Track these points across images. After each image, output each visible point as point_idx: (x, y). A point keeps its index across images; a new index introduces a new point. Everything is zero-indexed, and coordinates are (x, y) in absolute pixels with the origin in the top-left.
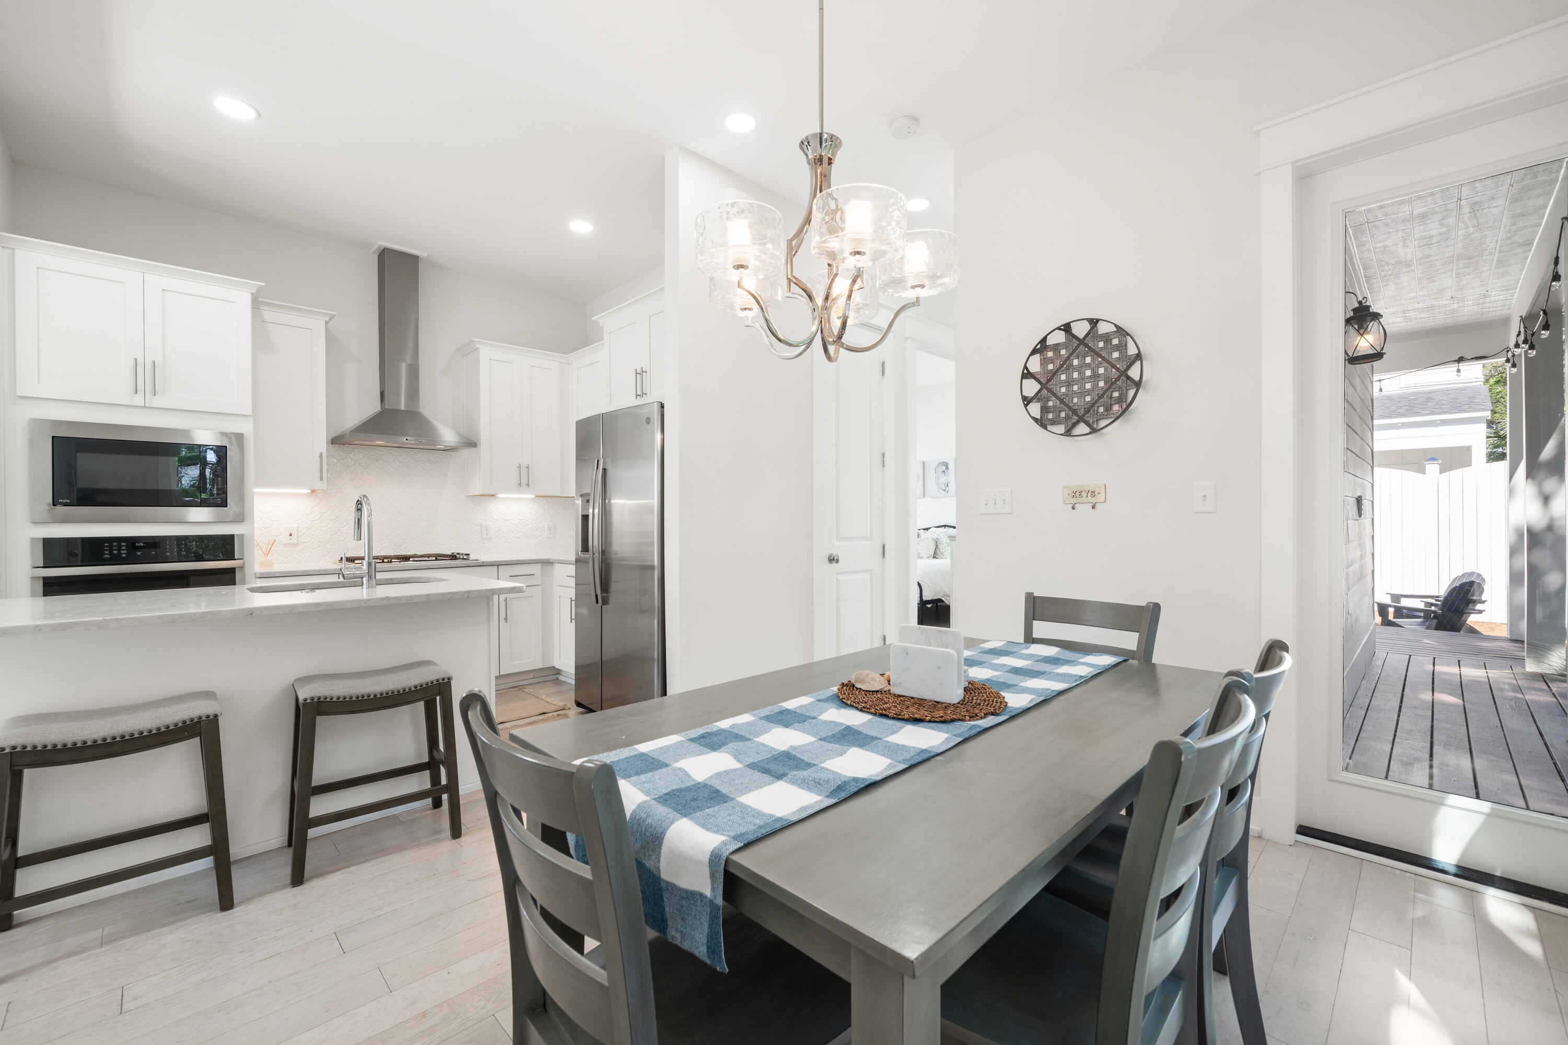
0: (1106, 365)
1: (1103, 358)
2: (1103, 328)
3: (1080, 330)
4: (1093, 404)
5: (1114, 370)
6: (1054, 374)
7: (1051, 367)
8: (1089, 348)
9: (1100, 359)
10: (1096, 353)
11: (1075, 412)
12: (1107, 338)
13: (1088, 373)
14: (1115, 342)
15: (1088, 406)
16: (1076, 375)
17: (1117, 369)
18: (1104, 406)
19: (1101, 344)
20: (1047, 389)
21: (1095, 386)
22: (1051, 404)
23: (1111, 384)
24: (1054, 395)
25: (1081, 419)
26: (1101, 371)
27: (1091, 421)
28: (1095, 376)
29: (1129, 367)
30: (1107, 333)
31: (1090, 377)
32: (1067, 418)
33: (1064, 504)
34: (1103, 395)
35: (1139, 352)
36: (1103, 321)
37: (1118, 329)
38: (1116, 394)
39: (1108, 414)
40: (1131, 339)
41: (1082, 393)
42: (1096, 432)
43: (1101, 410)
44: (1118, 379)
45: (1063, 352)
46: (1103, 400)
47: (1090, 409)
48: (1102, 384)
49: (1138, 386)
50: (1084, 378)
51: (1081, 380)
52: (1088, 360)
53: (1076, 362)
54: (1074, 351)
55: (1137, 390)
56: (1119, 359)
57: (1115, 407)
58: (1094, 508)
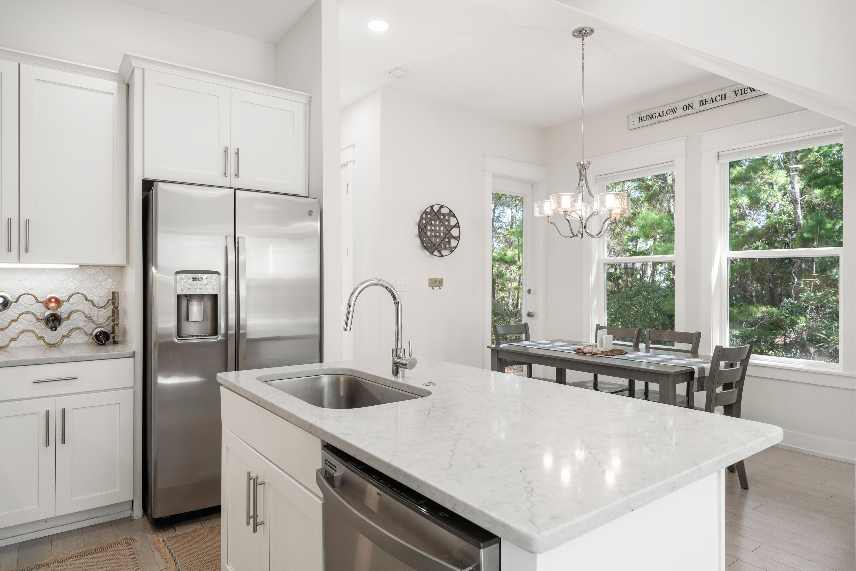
0: (444, 226)
1: (442, 223)
2: (444, 210)
3: (436, 209)
4: (440, 243)
6: (426, 225)
7: (424, 222)
8: (438, 217)
10: (440, 220)
11: (434, 245)
12: (444, 215)
13: (438, 228)
14: (447, 218)
15: (438, 243)
16: (433, 228)
17: (447, 230)
18: (444, 244)
19: (442, 217)
20: (423, 232)
21: (440, 235)
22: (425, 239)
23: (445, 236)
24: (426, 235)
25: (436, 249)
26: (442, 229)
27: (440, 250)
28: (440, 231)
29: (451, 230)
30: (445, 213)
31: (438, 230)
32: (431, 247)
33: (429, 286)
34: (443, 240)
35: (457, 225)
36: (445, 207)
37: (450, 212)
38: (447, 240)
39: (445, 249)
40: (454, 216)
41: (436, 237)
42: (442, 256)
43: (442, 246)
44: (447, 234)
45: (429, 216)
46: (443, 242)
47: (439, 245)
48: (442, 234)
49: (458, 238)
50: (436, 230)
51: (435, 231)
52: (437, 223)
53: (433, 222)
54: (433, 217)
55: (458, 241)
56: (448, 225)
57: (447, 246)
58: (440, 289)
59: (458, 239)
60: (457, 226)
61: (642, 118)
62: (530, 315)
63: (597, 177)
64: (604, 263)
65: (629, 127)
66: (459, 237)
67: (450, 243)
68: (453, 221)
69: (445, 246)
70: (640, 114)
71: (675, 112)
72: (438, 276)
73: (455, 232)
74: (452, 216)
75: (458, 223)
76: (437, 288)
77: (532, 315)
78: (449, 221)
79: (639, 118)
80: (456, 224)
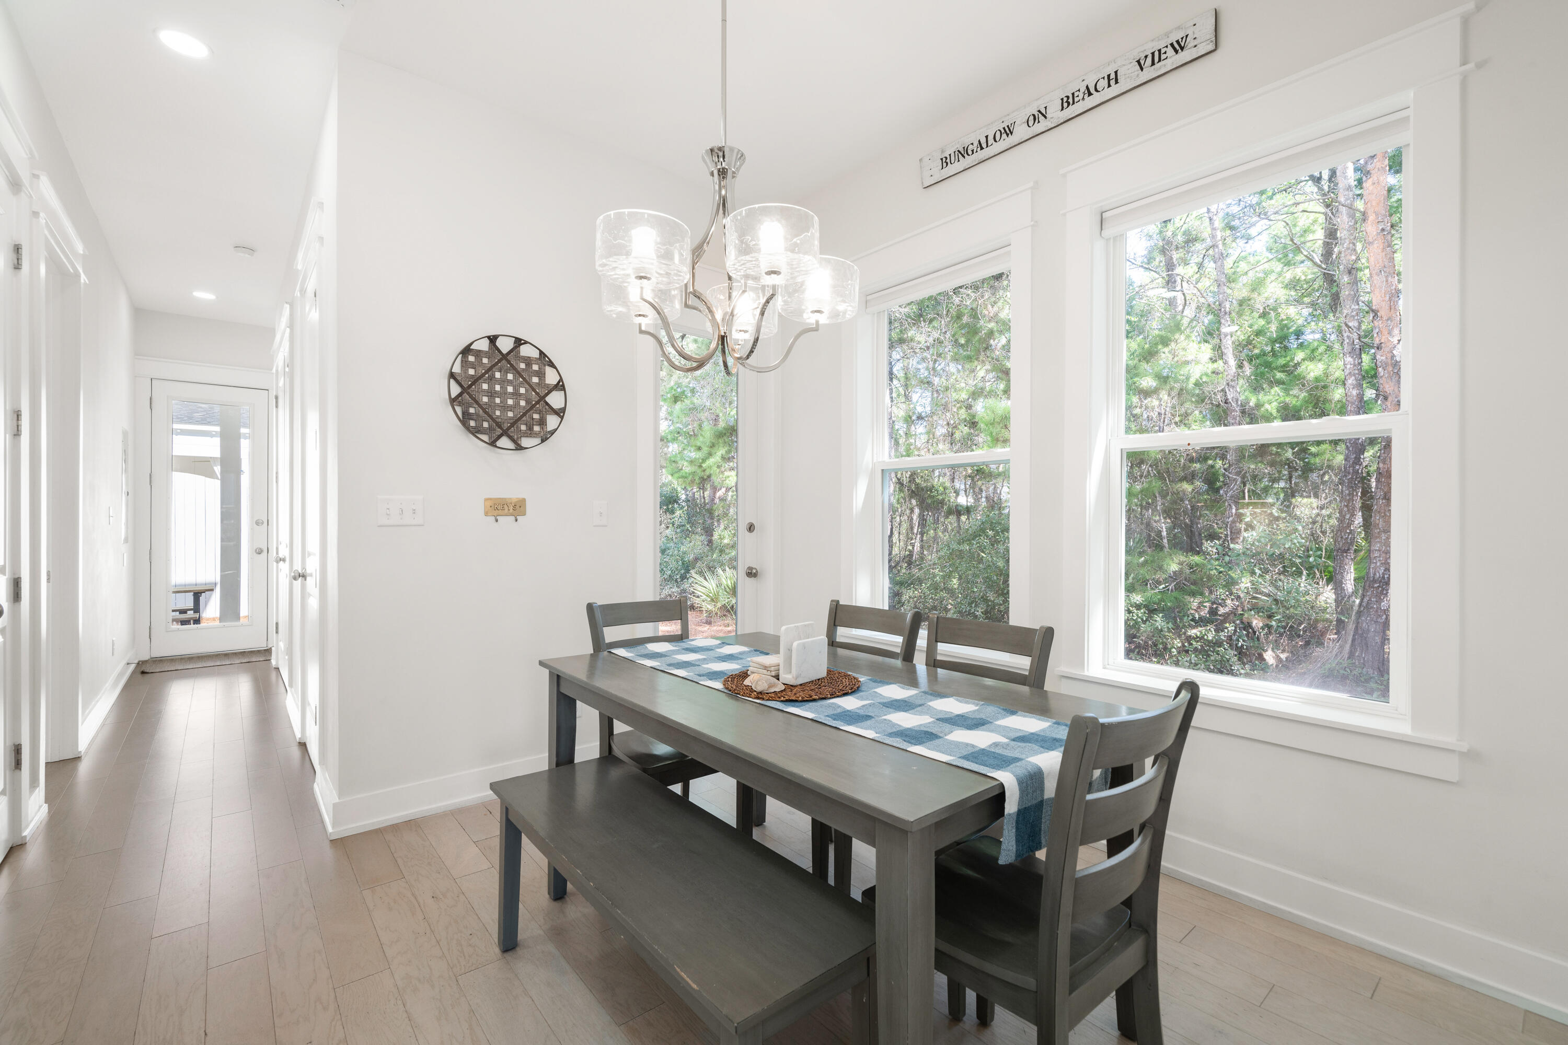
0: (527, 386)
1: (524, 379)
2: (525, 351)
3: (505, 345)
4: (515, 422)
5: (533, 393)
6: (476, 380)
7: (471, 372)
8: (512, 365)
9: (521, 380)
10: (518, 373)
11: (498, 424)
12: (527, 361)
13: (510, 389)
14: (535, 367)
15: (511, 421)
16: (498, 388)
17: (537, 393)
18: (526, 424)
19: (523, 366)
20: (468, 394)
21: (517, 404)
22: (472, 410)
23: (531, 408)
24: (477, 402)
25: (505, 433)
26: (522, 391)
27: (516, 437)
28: (516, 394)
29: (547, 394)
30: (528, 357)
31: (512, 394)
32: (491, 429)
33: (486, 514)
34: (524, 414)
35: (561, 383)
36: (526, 342)
37: (540, 354)
38: (536, 416)
39: (530, 433)
40: (552, 365)
41: (504, 408)
42: (519, 448)
43: (523, 428)
44: (537, 403)
45: (485, 361)
46: (524, 418)
47: (512, 425)
48: (523, 403)
49: (560, 413)
50: (506, 393)
51: (503, 394)
52: (510, 377)
53: (498, 375)
54: (497, 364)
55: (562, 418)
56: (538, 384)
57: (537, 428)
58: (516, 520)
59: (562, 414)
60: (560, 386)
61: (946, 158)
62: (751, 573)
63: (869, 298)
64: (883, 470)
65: (922, 183)
66: (563, 410)
67: (542, 422)
68: (551, 378)
69: (530, 428)
70: (943, 152)
71: (1011, 133)
72: (511, 493)
73: (555, 400)
74: (549, 365)
75: (561, 380)
76: (508, 520)
77: (755, 573)
78: (541, 374)
79: (942, 159)
80: (559, 382)
